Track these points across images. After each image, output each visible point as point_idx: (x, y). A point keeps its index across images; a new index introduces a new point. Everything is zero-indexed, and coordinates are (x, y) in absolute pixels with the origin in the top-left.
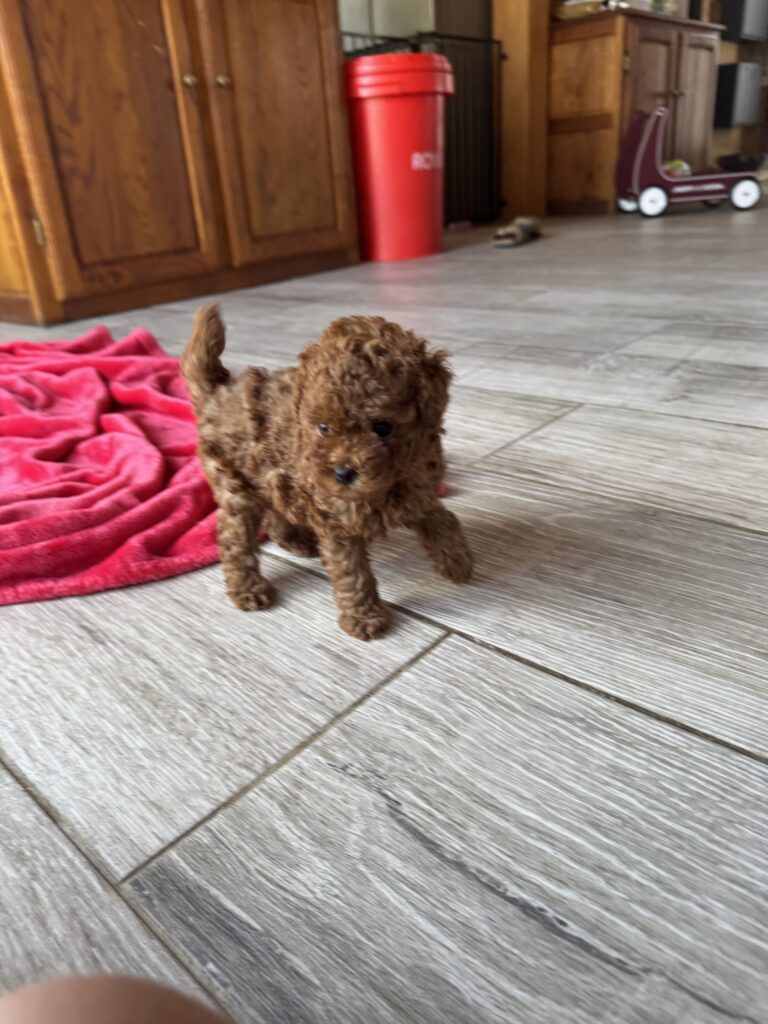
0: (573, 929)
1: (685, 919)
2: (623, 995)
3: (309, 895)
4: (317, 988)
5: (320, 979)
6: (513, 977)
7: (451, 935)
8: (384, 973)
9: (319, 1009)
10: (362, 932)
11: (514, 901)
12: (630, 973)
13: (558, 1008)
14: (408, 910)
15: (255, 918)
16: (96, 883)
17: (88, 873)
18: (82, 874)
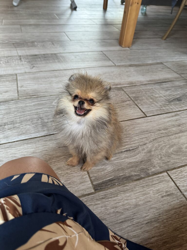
0: (131, 149)
1: (135, 141)
2: (140, 150)
3: (112, 170)
4: (125, 174)
5: (124, 173)
6: (133, 157)
7: (125, 159)
8: (127, 167)
9: (128, 175)
10: (120, 166)
11: (125, 151)
12: (138, 148)
13: (138, 155)
14: (120, 161)
15: (112, 177)
16: (93, 195)
17: (90, 196)
18: (90, 197)
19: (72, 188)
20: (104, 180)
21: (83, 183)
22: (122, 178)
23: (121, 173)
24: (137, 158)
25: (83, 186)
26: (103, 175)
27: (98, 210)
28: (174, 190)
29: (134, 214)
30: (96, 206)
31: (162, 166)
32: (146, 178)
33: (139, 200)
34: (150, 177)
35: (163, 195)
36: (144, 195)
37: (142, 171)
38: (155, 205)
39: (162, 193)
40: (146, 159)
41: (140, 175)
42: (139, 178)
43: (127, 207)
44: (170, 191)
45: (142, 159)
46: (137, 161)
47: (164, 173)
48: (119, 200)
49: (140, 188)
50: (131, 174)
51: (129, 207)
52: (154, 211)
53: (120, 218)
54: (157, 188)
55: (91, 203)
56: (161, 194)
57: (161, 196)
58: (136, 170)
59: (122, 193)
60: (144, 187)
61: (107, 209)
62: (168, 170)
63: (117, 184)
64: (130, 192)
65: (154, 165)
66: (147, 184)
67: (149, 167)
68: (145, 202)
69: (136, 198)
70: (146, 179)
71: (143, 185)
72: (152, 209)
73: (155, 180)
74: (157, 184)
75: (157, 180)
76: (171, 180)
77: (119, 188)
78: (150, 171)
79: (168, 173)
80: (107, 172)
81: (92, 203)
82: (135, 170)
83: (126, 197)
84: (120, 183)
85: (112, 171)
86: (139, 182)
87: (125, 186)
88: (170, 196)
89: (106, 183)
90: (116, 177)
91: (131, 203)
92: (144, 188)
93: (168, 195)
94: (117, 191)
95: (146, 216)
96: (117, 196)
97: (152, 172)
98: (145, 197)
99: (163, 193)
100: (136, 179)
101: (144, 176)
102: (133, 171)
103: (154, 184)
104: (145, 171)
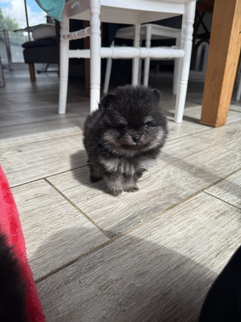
0: (142, 179)
2: (154, 178)
4: (149, 206)
5: (147, 205)
9: (153, 206)
10: (137, 200)
12: (150, 176)
13: (155, 183)
15: (130, 214)
16: (110, 245)
17: (105, 247)
18: (106, 249)
19: (69, 245)
20: (121, 220)
21: (86, 234)
22: (146, 212)
23: (143, 207)
24: (155, 186)
25: (87, 237)
26: (115, 216)
27: (128, 262)
28: (225, 207)
29: (190, 249)
30: (123, 258)
31: (194, 187)
32: (180, 203)
33: (187, 231)
34: (184, 201)
35: (216, 216)
36: (190, 223)
37: (170, 197)
38: (213, 230)
39: (212, 214)
40: (168, 184)
41: (170, 202)
42: (171, 206)
43: (174, 244)
44: (221, 209)
45: (163, 185)
46: (157, 189)
47: (201, 193)
48: (156, 239)
49: (179, 216)
50: (158, 205)
51: (177, 243)
52: (217, 238)
53: (171, 263)
54: (203, 211)
55: (112, 256)
56: (212, 216)
57: (214, 218)
58: (161, 198)
59: (155, 229)
60: (184, 213)
61: (143, 257)
62: (204, 189)
63: (143, 220)
64: (167, 224)
65: (183, 188)
66: (186, 210)
67: (177, 192)
68: (197, 231)
69: (180, 229)
70: (180, 205)
71: (182, 212)
72: (212, 236)
73: (195, 203)
74: (200, 207)
75: (197, 202)
76: (214, 198)
77: (148, 225)
78: (181, 195)
79: (205, 192)
80: (119, 211)
81: (114, 256)
82: (159, 199)
83: (164, 232)
84: (147, 219)
85: (126, 207)
86: (173, 210)
87: (156, 220)
88: (225, 215)
89: (125, 223)
90: (136, 213)
91: (177, 237)
92: (185, 215)
93: (222, 214)
94: (147, 229)
95: (209, 248)
96: (151, 235)
97: (185, 196)
98: (193, 225)
99: (214, 214)
100: (168, 207)
101: (176, 202)
102: (158, 200)
103: (196, 207)
104: (174, 197)
